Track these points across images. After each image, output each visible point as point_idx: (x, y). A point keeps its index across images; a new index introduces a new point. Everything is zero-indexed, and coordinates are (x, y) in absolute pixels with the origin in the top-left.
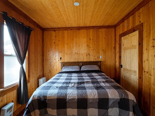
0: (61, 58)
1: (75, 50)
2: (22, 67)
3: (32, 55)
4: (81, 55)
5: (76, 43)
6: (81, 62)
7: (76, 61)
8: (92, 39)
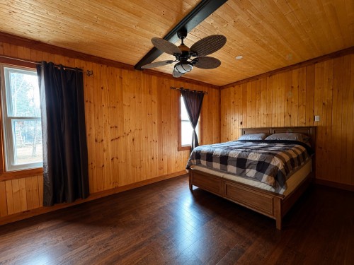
0: (241, 123)
1: (263, 110)
2: (195, 131)
3: (206, 120)
4: (273, 116)
5: (265, 98)
6: (272, 128)
7: (265, 126)
8: (295, 86)
